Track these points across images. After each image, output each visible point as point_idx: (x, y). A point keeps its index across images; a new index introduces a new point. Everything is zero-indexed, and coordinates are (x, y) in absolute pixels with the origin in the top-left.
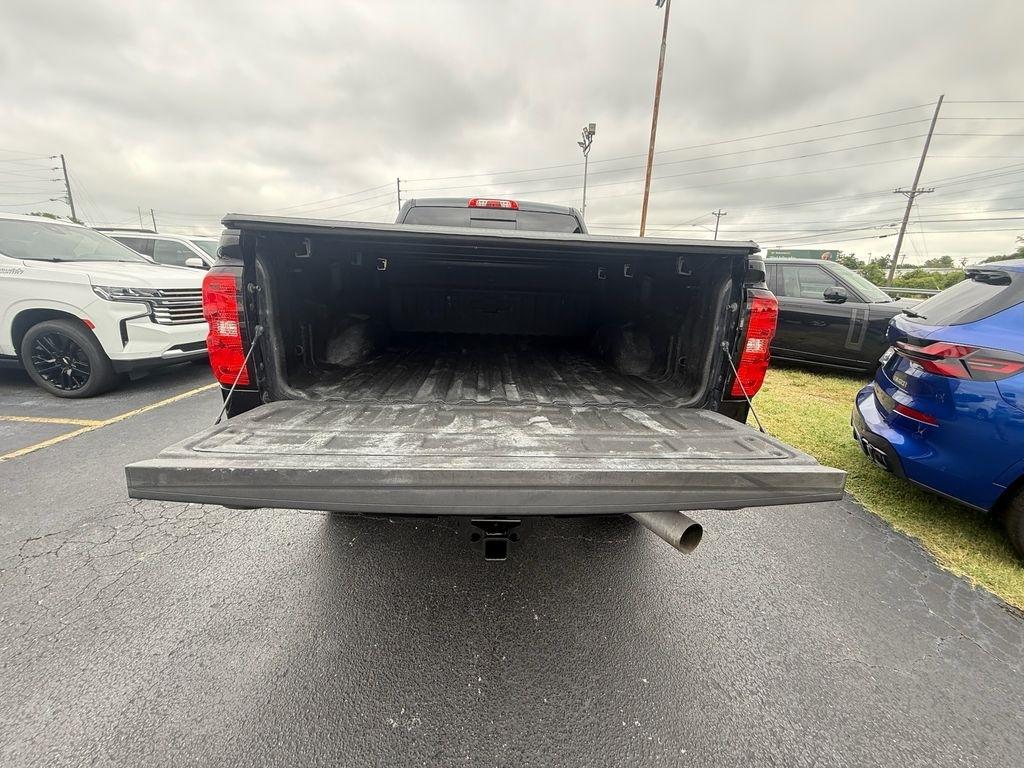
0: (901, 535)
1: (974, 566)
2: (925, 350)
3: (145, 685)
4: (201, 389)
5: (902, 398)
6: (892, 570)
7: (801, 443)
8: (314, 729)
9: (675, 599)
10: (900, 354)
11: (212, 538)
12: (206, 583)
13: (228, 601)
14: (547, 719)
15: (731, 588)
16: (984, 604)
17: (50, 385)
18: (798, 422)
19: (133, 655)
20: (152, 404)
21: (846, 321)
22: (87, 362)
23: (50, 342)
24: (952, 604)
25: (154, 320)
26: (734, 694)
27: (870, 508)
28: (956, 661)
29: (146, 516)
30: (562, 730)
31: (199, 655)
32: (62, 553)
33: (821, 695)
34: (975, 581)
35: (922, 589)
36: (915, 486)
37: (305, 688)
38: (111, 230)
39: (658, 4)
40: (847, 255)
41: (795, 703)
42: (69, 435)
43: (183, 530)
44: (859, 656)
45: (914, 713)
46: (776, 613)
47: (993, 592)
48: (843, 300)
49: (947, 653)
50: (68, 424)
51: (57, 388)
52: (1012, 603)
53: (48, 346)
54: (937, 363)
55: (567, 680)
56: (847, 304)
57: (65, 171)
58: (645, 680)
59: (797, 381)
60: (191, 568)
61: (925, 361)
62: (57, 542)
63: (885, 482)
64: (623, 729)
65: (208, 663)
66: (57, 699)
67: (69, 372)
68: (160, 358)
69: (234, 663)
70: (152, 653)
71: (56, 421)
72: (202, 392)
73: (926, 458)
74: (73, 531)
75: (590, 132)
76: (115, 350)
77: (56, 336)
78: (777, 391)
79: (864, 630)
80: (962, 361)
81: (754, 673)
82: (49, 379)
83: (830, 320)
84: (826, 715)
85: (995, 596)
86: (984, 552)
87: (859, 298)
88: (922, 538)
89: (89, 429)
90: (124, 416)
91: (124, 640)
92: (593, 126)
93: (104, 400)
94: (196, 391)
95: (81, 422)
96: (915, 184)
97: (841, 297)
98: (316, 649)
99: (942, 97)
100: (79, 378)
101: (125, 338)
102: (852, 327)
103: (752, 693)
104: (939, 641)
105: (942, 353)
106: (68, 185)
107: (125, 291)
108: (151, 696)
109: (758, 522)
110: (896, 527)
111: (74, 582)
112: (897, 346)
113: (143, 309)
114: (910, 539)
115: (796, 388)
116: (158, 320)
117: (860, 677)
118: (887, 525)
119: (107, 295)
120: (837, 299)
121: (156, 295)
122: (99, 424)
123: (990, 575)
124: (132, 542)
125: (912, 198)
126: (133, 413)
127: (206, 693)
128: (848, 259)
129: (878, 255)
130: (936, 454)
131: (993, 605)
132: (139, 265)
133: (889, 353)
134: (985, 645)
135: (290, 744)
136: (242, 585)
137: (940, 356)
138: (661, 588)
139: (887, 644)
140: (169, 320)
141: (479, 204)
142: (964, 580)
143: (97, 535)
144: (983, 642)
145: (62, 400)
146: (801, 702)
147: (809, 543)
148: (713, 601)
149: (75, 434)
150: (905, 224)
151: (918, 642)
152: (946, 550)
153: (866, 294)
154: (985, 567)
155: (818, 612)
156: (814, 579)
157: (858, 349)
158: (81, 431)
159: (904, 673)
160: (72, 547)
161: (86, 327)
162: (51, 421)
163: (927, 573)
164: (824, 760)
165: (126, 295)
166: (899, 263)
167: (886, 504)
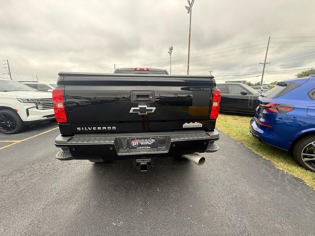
0: (265, 159)
1: (285, 167)
2: (266, 106)
3: (35, 219)
4: (53, 129)
5: (262, 120)
6: (263, 169)
7: (236, 135)
8: (89, 228)
9: (200, 182)
10: (261, 107)
11: (56, 173)
12: (54, 187)
13: (61, 192)
14: (161, 219)
15: (216, 178)
16: (289, 177)
17: (3, 130)
18: (235, 130)
19: (30, 210)
20: (37, 135)
21: (247, 100)
22: (15, 122)
23: (3, 117)
24: (280, 178)
25: (37, 108)
26: (217, 208)
27: (256, 153)
28: (281, 194)
29: (35, 169)
30: (166, 222)
31: (52, 209)
32: (7, 181)
33: (242, 206)
34: (286, 171)
35: (272, 174)
36: (268, 145)
37: (86, 216)
38: (24, 82)
39: (188, 13)
40: (248, 82)
41: (235, 209)
42: (9, 145)
43: (47, 172)
44: (253, 194)
45: (269, 209)
46: (229, 184)
47: (291, 174)
48: (246, 94)
49: (278, 192)
50: (9, 142)
51: (6, 131)
52: (296, 177)
53: (2, 118)
54: (270, 109)
55: (168, 207)
56: (247, 95)
57: (8, 65)
58: (191, 206)
59: (235, 118)
60: (49, 183)
61: (267, 108)
62: (5, 178)
63: (260, 145)
64: (184, 220)
65: (55, 211)
66: (5, 226)
67: (9, 126)
68: (39, 120)
69: (64, 210)
70: (37, 209)
71: (5, 141)
72: (53, 130)
73: (270, 136)
74: (11, 174)
75: (171, 49)
76: (25, 118)
77: (5, 115)
78: (229, 121)
79: (255, 187)
80: (276, 108)
81: (223, 201)
82: (3, 128)
83: (243, 100)
84: (244, 212)
85: (291, 175)
86: (288, 163)
87: (250, 93)
88: (271, 160)
89: (16, 143)
90: (28, 139)
91: (28, 206)
92: (172, 47)
93: (21, 134)
94: (51, 130)
95: (13, 141)
96: (265, 61)
97: (245, 93)
98: (90, 204)
99: (270, 37)
100: (13, 127)
101: (28, 114)
102: (249, 102)
103: (223, 207)
104: (276, 188)
105: (271, 106)
106: (9, 69)
107: (28, 100)
108: (36, 222)
109: (224, 159)
110: (264, 157)
111: (11, 190)
112: (259, 105)
113: (34, 105)
114: (268, 161)
115: (235, 120)
116: (39, 108)
117: (254, 200)
118: (261, 157)
119: (22, 101)
120: (244, 94)
121: (38, 100)
122: (19, 141)
123: (290, 168)
124: (30, 176)
125: (265, 65)
126: (31, 137)
127: (54, 220)
128: (249, 83)
129: (257, 82)
130: (272, 135)
131: (291, 177)
132: (32, 92)
133: (258, 108)
134: (289, 189)
135: (82, 233)
136: (66, 187)
137: (270, 107)
138: (196, 179)
139: (261, 190)
140: (42, 108)
141: (137, 69)
142: (283, 171)
143: (19, 175)
144: (288, 188)
145: (7, 135)
146: (237, 209)
147: (239, 163)
148: (211, 182)
149: (11, 145)
150: (263, 73)
151: (270, 189)
152: (278, 163)
153: (253, 92)
154: (288, 167)
155: (241, 183)
156: (240, 173)
157: (251, 108)
158: (13, 144)
159: (266, 198)
160: (10, 179)
161: (15, 111)
162: (3, 141)
163: (272, 170)
164: (243, 224)
165: (28, 101)
166: (263, 84)
167: (261, 151)
